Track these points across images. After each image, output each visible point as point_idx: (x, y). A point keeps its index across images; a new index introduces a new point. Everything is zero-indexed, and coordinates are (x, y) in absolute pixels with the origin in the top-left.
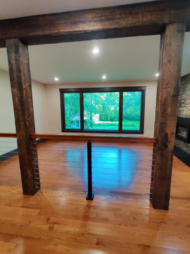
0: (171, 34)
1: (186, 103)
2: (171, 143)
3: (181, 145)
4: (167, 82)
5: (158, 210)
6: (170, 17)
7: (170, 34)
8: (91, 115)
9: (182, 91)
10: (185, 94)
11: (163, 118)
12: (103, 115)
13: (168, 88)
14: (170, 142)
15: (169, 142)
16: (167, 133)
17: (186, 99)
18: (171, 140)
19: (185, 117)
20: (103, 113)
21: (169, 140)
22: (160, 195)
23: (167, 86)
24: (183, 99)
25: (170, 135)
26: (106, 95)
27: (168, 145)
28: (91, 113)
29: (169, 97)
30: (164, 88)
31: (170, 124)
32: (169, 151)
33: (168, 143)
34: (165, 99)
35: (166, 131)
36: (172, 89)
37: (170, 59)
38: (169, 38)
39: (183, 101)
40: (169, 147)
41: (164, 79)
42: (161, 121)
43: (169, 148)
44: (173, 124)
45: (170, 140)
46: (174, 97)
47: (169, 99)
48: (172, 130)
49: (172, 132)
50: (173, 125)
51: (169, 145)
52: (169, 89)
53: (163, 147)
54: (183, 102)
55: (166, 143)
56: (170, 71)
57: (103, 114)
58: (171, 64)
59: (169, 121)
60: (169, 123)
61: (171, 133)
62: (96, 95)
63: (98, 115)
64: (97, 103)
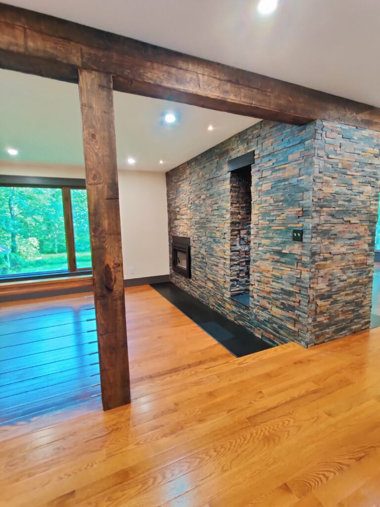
0: (89, 87)
1: (181, 212)
2: (117, 282)
3: (182, 283)
4: (94, 172)
5: (113, 410)
6: (82, 57)
7: (87, 86)
8: (13, 241)
9: (175, 193)
10: (179, 198)
11: (97, 239)
12: (48, 240)
13: (97, 184)
14: (115, 281)
15: (113, 281)
16: (108, 266)
17: (181, 207)
18: (117, 277)
19: (181, 235)
20: (48, 235)
21: (113, 277)
22: (111, 381)
23: (96, 181)
24: (177, 207)
25: (113, 268)
26: (51, 195)
27: (113, 287)
28: (13, 236)
29: (101, 201)
30: (91, 184)
31: (110, 249)
32: (116, 297)
33: (112, 284)
34: (95, 205)
35: (105, 262)
36: (106, 187)
37: (94, 133)
38: (85, 95)
39: (178, 209)
40: (114, 290)
41: (87, 166)
42: (94, 245)
43: (116, 291)
44: (116, 248)
45: (115, 278)
46: (111, 200)
47: (103, 204)
48: (116, 259)
49: (116, 262)
50: (117, 250)
51: (115, 287)
52: (100, 186)
53: (104, 292)
54: (178, 212)
55: (110, 284)
56: (96, 154)
57: (47, 238)
58: (96, 142)
59: (108, 243)
60: (108, 247)
61: (116, 264)
62: (23, 192)
63: (35, 241)
64: (28, 213)
